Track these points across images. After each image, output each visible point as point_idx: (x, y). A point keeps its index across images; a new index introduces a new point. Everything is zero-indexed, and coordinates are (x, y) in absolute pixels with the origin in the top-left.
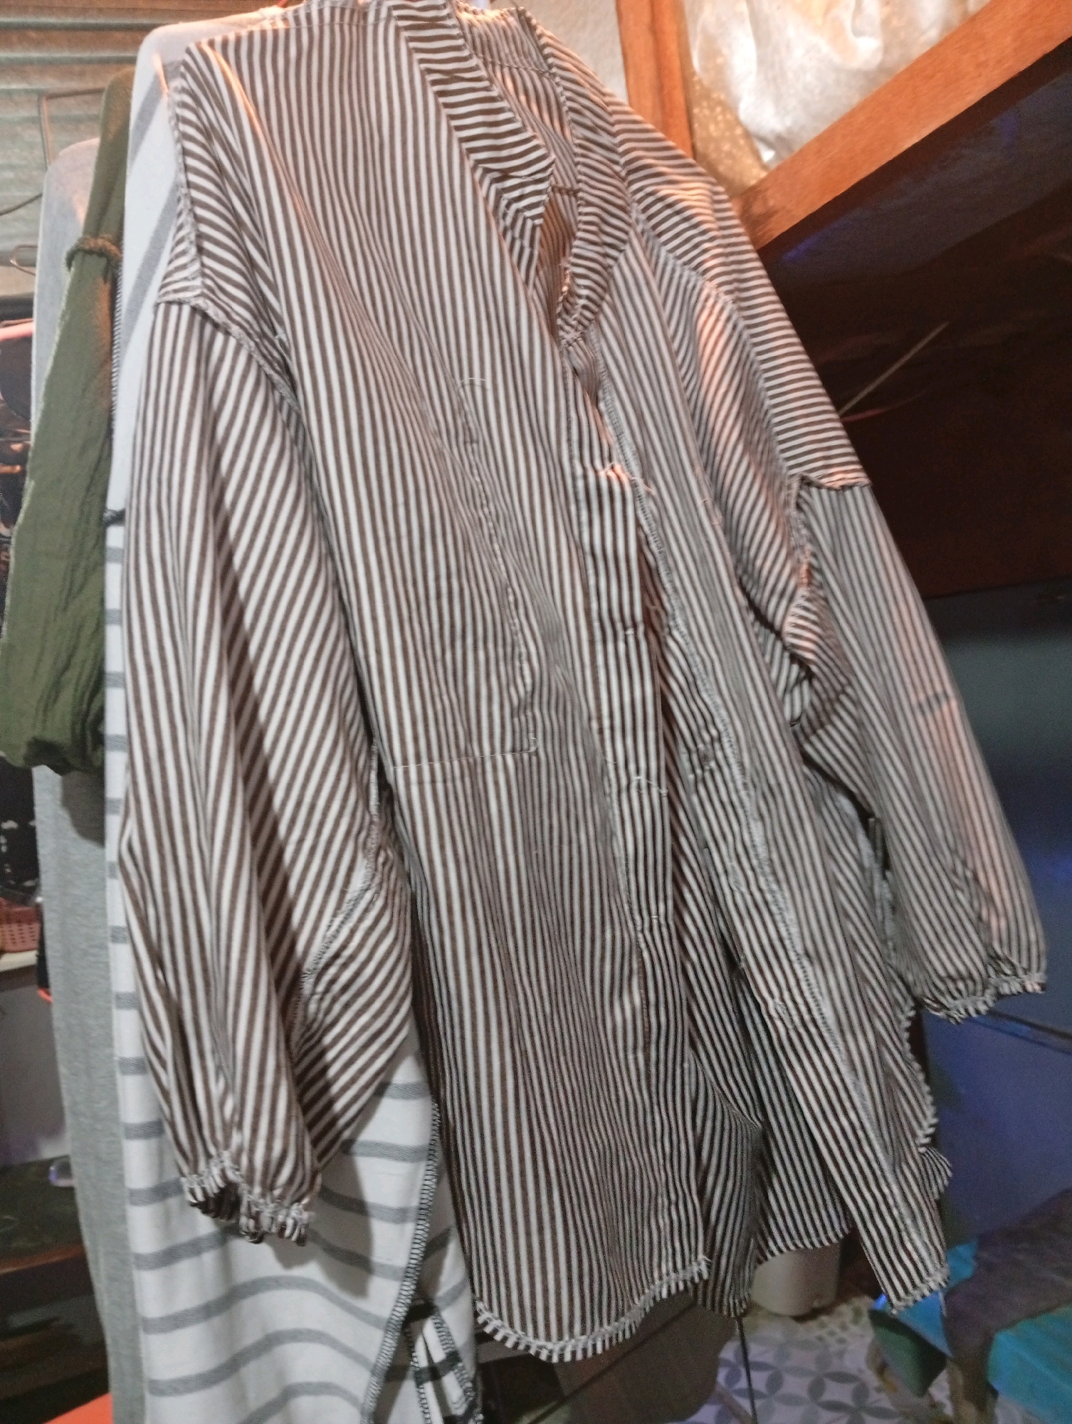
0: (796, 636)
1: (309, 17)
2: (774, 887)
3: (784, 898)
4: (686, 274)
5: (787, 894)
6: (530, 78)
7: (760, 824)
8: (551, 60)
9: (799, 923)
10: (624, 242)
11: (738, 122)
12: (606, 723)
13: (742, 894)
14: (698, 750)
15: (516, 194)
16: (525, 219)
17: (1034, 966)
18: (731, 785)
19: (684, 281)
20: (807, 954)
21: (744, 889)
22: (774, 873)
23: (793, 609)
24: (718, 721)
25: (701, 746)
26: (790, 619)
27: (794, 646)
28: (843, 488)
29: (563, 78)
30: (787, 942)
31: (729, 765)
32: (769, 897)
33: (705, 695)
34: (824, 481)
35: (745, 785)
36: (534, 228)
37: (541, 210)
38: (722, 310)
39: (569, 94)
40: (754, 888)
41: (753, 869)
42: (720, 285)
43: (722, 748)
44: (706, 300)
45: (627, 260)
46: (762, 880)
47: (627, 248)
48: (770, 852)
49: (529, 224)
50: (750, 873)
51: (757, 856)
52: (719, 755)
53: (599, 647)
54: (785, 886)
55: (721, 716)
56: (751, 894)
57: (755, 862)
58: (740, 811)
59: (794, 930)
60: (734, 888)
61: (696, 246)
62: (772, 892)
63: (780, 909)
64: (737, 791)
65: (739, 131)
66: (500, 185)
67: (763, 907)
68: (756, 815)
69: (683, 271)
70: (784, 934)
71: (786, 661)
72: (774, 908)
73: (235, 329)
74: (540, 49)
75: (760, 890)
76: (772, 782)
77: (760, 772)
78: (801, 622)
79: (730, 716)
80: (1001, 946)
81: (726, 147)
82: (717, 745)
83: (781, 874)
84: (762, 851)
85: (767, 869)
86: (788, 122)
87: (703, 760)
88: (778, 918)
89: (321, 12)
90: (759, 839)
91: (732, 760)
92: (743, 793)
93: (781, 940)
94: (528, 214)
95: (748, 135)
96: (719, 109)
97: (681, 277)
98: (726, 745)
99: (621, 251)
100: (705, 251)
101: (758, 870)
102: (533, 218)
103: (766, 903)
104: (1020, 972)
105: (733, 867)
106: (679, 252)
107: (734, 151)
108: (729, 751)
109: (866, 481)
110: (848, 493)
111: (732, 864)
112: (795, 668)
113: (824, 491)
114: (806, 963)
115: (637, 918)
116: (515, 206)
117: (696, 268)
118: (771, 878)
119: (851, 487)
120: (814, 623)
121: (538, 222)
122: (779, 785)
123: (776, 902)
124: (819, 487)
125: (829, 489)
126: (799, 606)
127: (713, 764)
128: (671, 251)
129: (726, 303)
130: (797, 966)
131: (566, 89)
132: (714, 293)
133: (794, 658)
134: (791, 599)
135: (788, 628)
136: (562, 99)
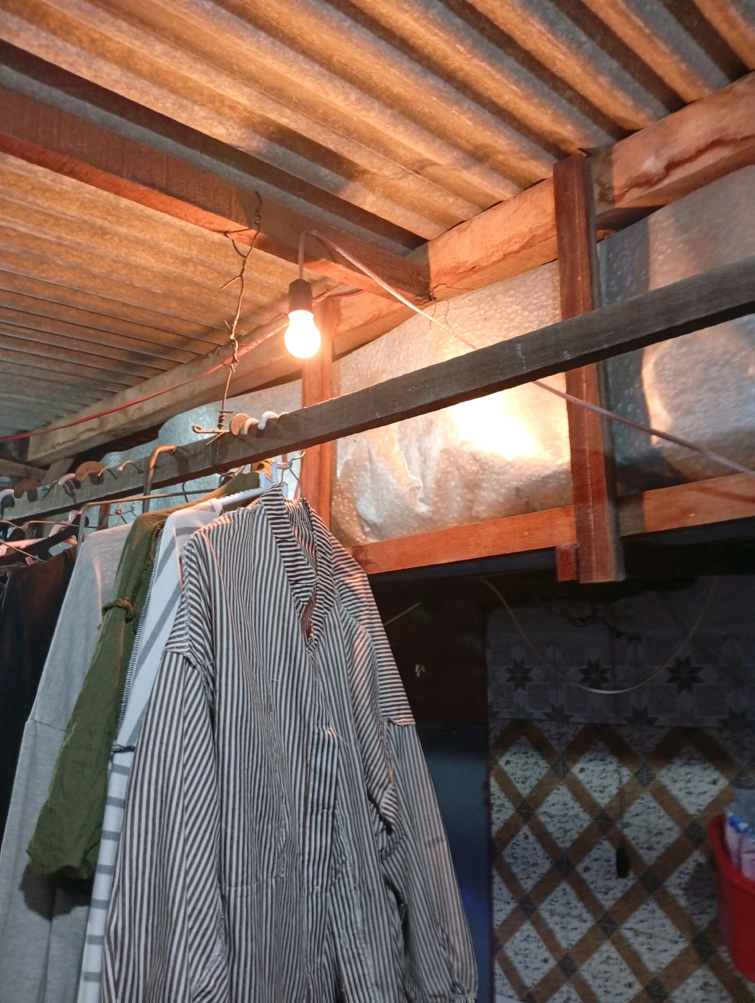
0: (386, 809)
1: (238, 515)
2: (364, 946)
3: (368, 952)
4: (352, 618)
5: (370, 951)
6: (305, 530)
7: (360, 910)
8: (313, 523)
9: (374, 966)
10: (331, 606)
11: (355, 509)
12: (306, 857)
13: (347, 949)
14: (336, 868)
15: (298, 590)
16: (300, 601)
17: (472, 990)
18: (348, 888)
19: (350, 621)
20: (377, 984)
21: (348, 947)
22: (365, 938)
23: (385, 794)
24: (346, 851)
25: (337, 866)
26: (384, 800)
27: (384, 814)
28: (405, 726)
29: (317, 531)
30: (367, 977)
31: (348, 877)
32: (360, 951)
33: (341, 838)
34: (396, 721)
35: (355, 888)
36: (303, 605)
37: (307, 599)
38: (366, 641)
39: (318, 538)
40: (353, 946)
41: (354, 935)
42: (367, 628)
43: (346, 867)
44: (360, 634)
45: (331, 614)
46: (358, 941)
47: (332, 609)
48: (364, 926)
49: (302, 603)
50: (352, 937)
51: (357, 928)
52: (344, 870)
53: (308, 816)
54: (369, 945)
55: (347, 848)
56: (352, 949)
57: (355, 931)
58: (351, 902)
59: (371, 970)
60: (343, 945)
61: (357, 607)
62: (362, 949)
63: (365, 958)
64: (351, 891)
65: (355, 513)
66: (293, 587)
67: (357, 957)
68: (359, 905)
69: (350, 616)
70: (366, 972)
71: (378, 819)
72: (362, 958)
73: (199, 666)
74: (309, 517)
75: (356, 947)
76: (371, 888)
77: (364, 882)
78: (389, 802)
79: (351, 849)
80: (458, 977)
81: (347, 518)
82: (344, 865)
83: (368, 939)
84: (359, 925)
85: (362, 936)
86: (381, 521)
87: (337, 872)
88: (364, 963)
89: (243, 514)
90: (359, 919)
91: (350, 874)
92: (353, 892)
93: (364, 975)
94: (302, 600)
95: (359, 516)
96: (346, 501)
97: (349, 619)
98: (348, 865)
99: (329, 610)
100: (361, 611)
101: (357, 936)
102: (304, 602)
103: (359, 955)
104: (466, 992)
105: (344, 934)
106: (349, 608)
107: (351, 522)
108: (349, 869)
109: (414, 723)
110: (406, 728)
111: (343, 932)
112: (382, 823)
113: (396, 726)
114: (375, 989)
115: (309, 966)
116: (297, 595)
117: (356, 617)
118: (363, 941)
119: (407, 726)
120: (395, 803)
121: (305, 604)
122: (373, 890)
123: (364, 954)
124: (394, 724)
125: (398, 726)
126: (388, 793)
127: (340, 875)
128: (345, 607)
129: (368, 637)
130: (370, 990)
131: (318, 536)
132: (364, 631)
133: (382, 818)
134: (385, 789)
135: (382, 804)
136: (315, 540)
